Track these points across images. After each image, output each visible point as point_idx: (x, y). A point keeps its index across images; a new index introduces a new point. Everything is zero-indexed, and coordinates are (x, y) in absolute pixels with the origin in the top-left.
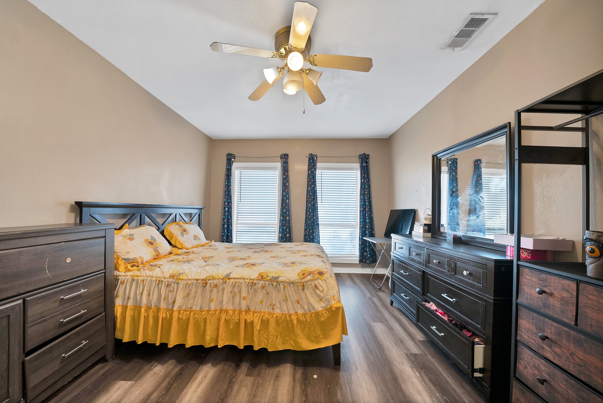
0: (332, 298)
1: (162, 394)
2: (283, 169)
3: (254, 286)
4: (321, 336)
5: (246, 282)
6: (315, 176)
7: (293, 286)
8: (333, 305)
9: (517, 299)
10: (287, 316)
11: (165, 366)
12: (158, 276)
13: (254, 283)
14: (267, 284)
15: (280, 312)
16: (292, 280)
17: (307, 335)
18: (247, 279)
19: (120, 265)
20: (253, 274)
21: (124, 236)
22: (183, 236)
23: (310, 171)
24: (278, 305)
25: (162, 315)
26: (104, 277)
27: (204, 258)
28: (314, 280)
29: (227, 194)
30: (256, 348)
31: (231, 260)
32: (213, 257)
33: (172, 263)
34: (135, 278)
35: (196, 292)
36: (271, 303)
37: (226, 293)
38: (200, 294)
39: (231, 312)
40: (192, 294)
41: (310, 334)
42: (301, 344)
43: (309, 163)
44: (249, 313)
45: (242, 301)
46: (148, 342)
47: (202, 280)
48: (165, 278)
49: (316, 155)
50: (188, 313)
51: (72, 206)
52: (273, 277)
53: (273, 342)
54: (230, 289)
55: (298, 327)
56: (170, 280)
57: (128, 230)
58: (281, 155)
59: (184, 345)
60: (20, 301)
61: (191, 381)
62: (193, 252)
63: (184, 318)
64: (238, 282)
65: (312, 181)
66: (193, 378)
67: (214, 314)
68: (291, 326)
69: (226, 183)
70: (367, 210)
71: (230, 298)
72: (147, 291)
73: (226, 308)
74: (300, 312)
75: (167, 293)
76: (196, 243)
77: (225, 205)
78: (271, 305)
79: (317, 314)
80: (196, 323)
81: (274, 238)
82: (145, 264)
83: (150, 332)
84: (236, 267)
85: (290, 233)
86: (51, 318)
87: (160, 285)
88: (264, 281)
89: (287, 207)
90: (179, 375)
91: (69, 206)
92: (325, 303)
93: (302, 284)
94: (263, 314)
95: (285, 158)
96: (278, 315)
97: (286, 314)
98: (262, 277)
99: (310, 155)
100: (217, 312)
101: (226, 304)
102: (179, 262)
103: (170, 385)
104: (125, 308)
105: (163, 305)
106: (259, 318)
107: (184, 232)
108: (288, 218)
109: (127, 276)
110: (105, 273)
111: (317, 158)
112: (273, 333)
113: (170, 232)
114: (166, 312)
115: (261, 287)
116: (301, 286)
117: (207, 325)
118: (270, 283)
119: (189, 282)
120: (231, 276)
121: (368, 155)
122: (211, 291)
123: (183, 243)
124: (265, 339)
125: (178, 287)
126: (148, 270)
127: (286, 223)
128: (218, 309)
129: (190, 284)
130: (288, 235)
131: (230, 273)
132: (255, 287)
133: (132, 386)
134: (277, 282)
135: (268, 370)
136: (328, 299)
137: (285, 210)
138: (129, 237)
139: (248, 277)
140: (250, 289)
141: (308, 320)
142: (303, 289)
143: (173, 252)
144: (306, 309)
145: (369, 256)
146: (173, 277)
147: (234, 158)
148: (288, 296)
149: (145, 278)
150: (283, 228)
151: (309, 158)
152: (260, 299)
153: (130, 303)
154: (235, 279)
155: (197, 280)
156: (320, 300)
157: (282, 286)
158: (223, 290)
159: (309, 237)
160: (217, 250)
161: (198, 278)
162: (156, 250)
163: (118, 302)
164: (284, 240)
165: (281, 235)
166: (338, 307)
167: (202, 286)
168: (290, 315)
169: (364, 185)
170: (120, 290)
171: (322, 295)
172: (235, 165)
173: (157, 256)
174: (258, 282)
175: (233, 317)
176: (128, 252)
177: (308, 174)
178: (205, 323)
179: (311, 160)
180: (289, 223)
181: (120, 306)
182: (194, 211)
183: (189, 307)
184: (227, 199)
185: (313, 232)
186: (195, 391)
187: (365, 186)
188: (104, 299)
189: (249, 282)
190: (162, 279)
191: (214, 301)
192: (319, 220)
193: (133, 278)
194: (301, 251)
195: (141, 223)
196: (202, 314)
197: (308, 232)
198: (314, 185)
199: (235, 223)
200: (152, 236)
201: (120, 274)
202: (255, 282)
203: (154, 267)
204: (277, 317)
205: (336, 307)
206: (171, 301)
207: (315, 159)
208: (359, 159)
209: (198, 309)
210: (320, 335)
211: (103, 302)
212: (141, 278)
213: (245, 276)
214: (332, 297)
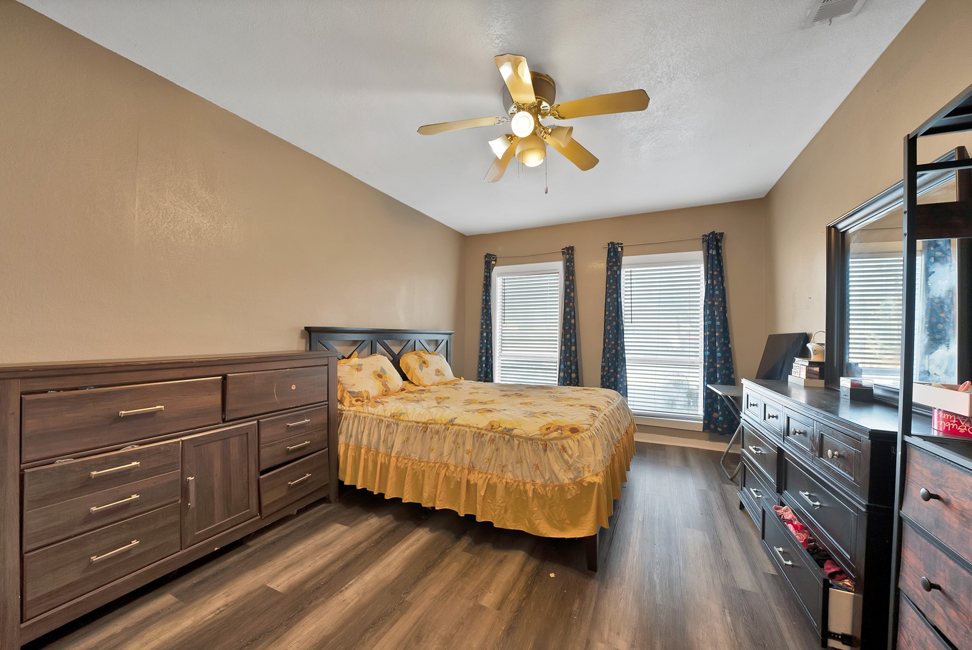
0: (586, 468)
1: (371, 546)
2: (566, 270)
3: (482, 437)
4: (567, 521)
5: (472, 431)
6: (618, 279)
7: (532, 444)
8: (586, 478)
9: (900, 508)
10: (521, 484)
11: (382, 519)
12: (379, 414)
13: (481, 434)
14: (497, 437)
15: (511, 477)
16: (530, 435)
17: (547, 515)
18: (474, 427)
19: (345, 398)
20: (482, 421)
21: (351, 366)
22: (421, 370)
23: (609, 271)
24: (510, 468)
25: (380, 460)
26: (327, 409)
27: (437, 398)
28: (562, 439)
29: (485, 313)
30: (479, 519)
31: (467, 403)
32: (449, 397)
33: (401, 401)
34: (358, 414)
35: (415, 438)
36: (501, 463)
37: (448, 443)
38: (420, 440)
39: (452, 468)
40: (411, 440)
41: (552, 516)
42: (537, 526)
43: (608, 257)
44: (474, 472)
45: (465, 455)
46: (368, 489)
47: (424, 423)
48: (385, 417)
49: (622, 244)
50: (406, 461)
51: (302, 331)
52: (505, 428)
53: (500, 516)
54: (453, 439)
55: (534, 502)
56: (390, 420)
57: (357, 359)
58: (563, 249)
59: (401, 499)
60: (255, 422)
61: (402, 541)
62: (429, 391)
63: (402, 467)
64: (463, 430)
65: (614, 287)
66: (406, 538)
67: (433, 467)
68: (525, 498)
69: (484, 297)
70: (717, 334)
71: (452, 450)
72: (368, 429)
73: (447, 461)
74: (539, 481)
75: (386, 434)
76: (437, 379)
77: (482, 328)
78: (500, 465)
79: (562, 488)
80: (415, 474)
81: (552, 378)
82: (371, 399)
83: (369, 477)
84: (467, 411)
85: (577, 371)
86: (280, 443)
87: (380, 425)
88: (494, 432)
89: (572, 331)
90: (392, 532)
91: (300, 332)
92: (573, 474)
93: (543, 442)
94: (490, 476)
95: (569, 254)
96: (509, 480)
97: (519, 482)
98: (492, 427)
99: (610, 245)
100: (437, 465)
101: (446, 456)
102: (408, 401)
103: (381, 539)
104: (347, 446)
105: (382, 449)
106: (485, 480)
107: (423, 364)
108: (573, 348)
109: (350, 411)
110: (328, 404)
111: (622, 249)
112: (501, 504)
113: (407, 364)
114: (385, 458)
115: (490, 440)
116: (542, 444)
117: (426, 479)
118: (501, 435)
119: (410, 424)
120: (456, 422)
121: (722, 234)
122: (432, 438)
123: (421, 378)
124: (492, 510)
125: (397, 428)
126: (372, 406)
127: (571, 355)
128: (438, 461)
129: (410, 428)
130: (574, 375)
131: (455, 418)
132: (483, 439)
133: (345, 531)
134: (510, 435)
135: (492, 552)
136: (579, 468)
137: (568, 336)
138: (357, 367)
139: (475, 426)
140: (476, 441)
141: (549, 495)
142: (545, 450)
143: (406, 388)
144: (547, 478)
145: (721, 418)
146: (394, 417)
147: (495, 261)
148: (524, 457)
149: (367, 415)
150: (567, 363)
151: (609, 250)
152: (486, 456)
153: (352, 442)
154: (459, 425)
155: (418, 423)
156: (568, 468)
157: (516, 442)
158: (445, 437)
159: (608, 380)
160: (459, 389)
161: (418, 420)
162: (385, 385)
163: (342, 439)
164: (568, 382)
165: (562, 374)
166: (593, 482)
167: (423, 430)
168: (525, 484)
169: (713, 289)
170: (344, 425)
171: (571, 461)
172: (496, 270)
173: (386, 391)
174: (486, 432)
175: (455, 475)
176: (354, 385)
177: (607, 277)
178: (423, 475)
179: (612, 253)
180: (576, 356)
181: (344, 444)
182: (439, 337)
183: (408, 454)
184: (485, 319)
185: (616, 372)
186: (403, 552)
187: (714, 292)
188: (327, 433)
189: (475, 432)
190: (383, 418)
191: (434, 451)
192: (626, 352)
193: (356, 414)
194: (572, 398)
195: (373, 352)
196: (420, 464)
197: (606, 371)
198: (617, 295)
199: (497, 355)
200: (382, 368)
201: (345, 408)
202: (483, 432)
203: (378, 404)
204: (507, 483)
205: (589, 482)
206: (390, 444)
207: (620, 249)
208: (703, 242)
209: (417, 458)
210: (566, 519)
211: (327, 435)
212: (363, 414)
213: (472, 423)
214: (586, 466)
